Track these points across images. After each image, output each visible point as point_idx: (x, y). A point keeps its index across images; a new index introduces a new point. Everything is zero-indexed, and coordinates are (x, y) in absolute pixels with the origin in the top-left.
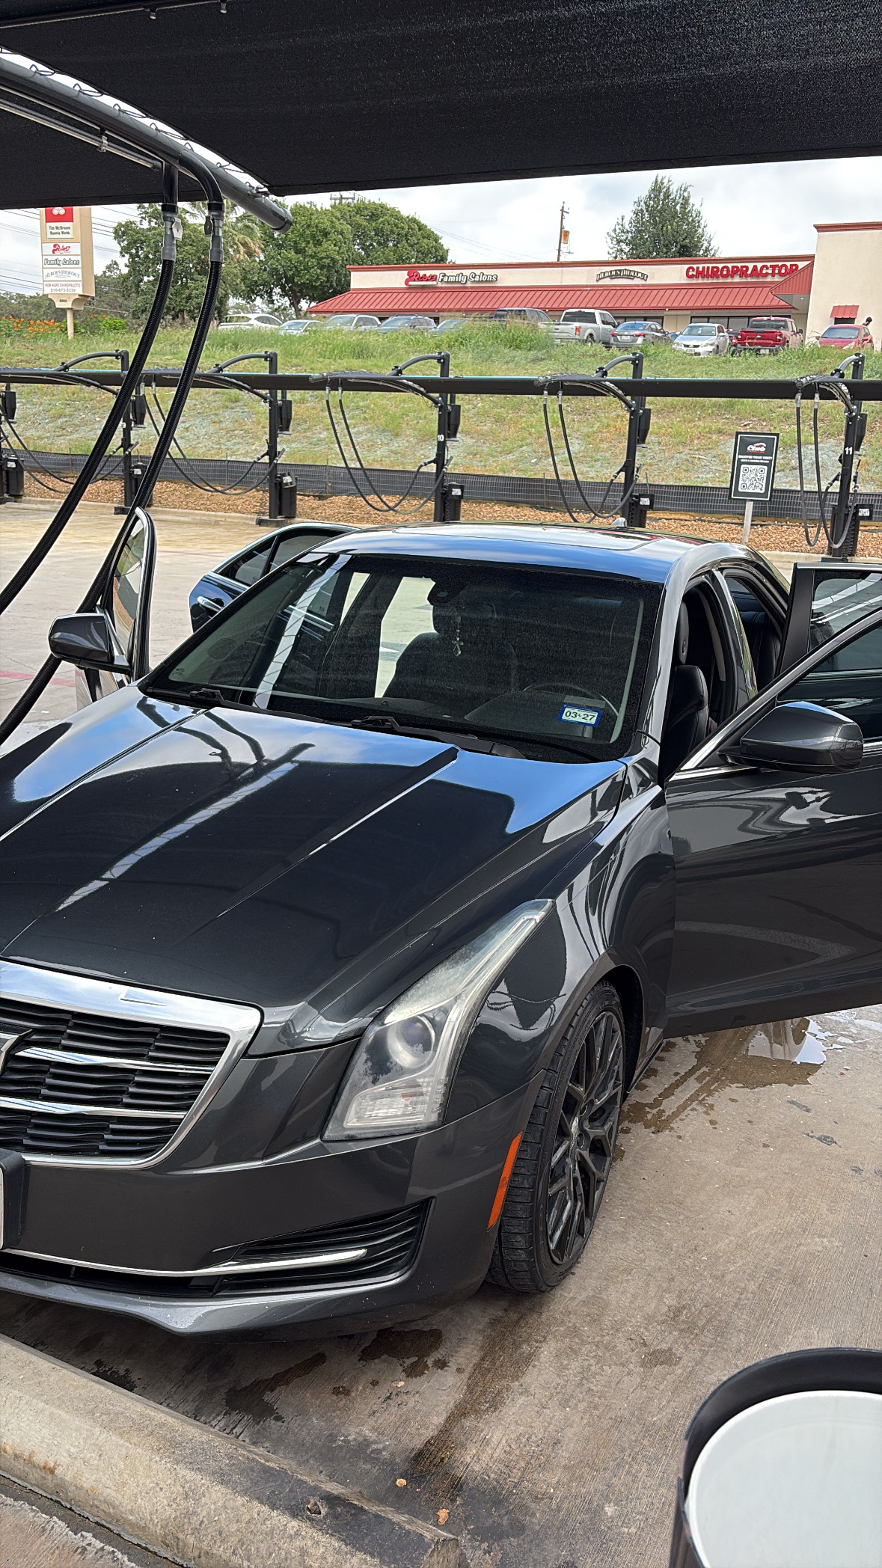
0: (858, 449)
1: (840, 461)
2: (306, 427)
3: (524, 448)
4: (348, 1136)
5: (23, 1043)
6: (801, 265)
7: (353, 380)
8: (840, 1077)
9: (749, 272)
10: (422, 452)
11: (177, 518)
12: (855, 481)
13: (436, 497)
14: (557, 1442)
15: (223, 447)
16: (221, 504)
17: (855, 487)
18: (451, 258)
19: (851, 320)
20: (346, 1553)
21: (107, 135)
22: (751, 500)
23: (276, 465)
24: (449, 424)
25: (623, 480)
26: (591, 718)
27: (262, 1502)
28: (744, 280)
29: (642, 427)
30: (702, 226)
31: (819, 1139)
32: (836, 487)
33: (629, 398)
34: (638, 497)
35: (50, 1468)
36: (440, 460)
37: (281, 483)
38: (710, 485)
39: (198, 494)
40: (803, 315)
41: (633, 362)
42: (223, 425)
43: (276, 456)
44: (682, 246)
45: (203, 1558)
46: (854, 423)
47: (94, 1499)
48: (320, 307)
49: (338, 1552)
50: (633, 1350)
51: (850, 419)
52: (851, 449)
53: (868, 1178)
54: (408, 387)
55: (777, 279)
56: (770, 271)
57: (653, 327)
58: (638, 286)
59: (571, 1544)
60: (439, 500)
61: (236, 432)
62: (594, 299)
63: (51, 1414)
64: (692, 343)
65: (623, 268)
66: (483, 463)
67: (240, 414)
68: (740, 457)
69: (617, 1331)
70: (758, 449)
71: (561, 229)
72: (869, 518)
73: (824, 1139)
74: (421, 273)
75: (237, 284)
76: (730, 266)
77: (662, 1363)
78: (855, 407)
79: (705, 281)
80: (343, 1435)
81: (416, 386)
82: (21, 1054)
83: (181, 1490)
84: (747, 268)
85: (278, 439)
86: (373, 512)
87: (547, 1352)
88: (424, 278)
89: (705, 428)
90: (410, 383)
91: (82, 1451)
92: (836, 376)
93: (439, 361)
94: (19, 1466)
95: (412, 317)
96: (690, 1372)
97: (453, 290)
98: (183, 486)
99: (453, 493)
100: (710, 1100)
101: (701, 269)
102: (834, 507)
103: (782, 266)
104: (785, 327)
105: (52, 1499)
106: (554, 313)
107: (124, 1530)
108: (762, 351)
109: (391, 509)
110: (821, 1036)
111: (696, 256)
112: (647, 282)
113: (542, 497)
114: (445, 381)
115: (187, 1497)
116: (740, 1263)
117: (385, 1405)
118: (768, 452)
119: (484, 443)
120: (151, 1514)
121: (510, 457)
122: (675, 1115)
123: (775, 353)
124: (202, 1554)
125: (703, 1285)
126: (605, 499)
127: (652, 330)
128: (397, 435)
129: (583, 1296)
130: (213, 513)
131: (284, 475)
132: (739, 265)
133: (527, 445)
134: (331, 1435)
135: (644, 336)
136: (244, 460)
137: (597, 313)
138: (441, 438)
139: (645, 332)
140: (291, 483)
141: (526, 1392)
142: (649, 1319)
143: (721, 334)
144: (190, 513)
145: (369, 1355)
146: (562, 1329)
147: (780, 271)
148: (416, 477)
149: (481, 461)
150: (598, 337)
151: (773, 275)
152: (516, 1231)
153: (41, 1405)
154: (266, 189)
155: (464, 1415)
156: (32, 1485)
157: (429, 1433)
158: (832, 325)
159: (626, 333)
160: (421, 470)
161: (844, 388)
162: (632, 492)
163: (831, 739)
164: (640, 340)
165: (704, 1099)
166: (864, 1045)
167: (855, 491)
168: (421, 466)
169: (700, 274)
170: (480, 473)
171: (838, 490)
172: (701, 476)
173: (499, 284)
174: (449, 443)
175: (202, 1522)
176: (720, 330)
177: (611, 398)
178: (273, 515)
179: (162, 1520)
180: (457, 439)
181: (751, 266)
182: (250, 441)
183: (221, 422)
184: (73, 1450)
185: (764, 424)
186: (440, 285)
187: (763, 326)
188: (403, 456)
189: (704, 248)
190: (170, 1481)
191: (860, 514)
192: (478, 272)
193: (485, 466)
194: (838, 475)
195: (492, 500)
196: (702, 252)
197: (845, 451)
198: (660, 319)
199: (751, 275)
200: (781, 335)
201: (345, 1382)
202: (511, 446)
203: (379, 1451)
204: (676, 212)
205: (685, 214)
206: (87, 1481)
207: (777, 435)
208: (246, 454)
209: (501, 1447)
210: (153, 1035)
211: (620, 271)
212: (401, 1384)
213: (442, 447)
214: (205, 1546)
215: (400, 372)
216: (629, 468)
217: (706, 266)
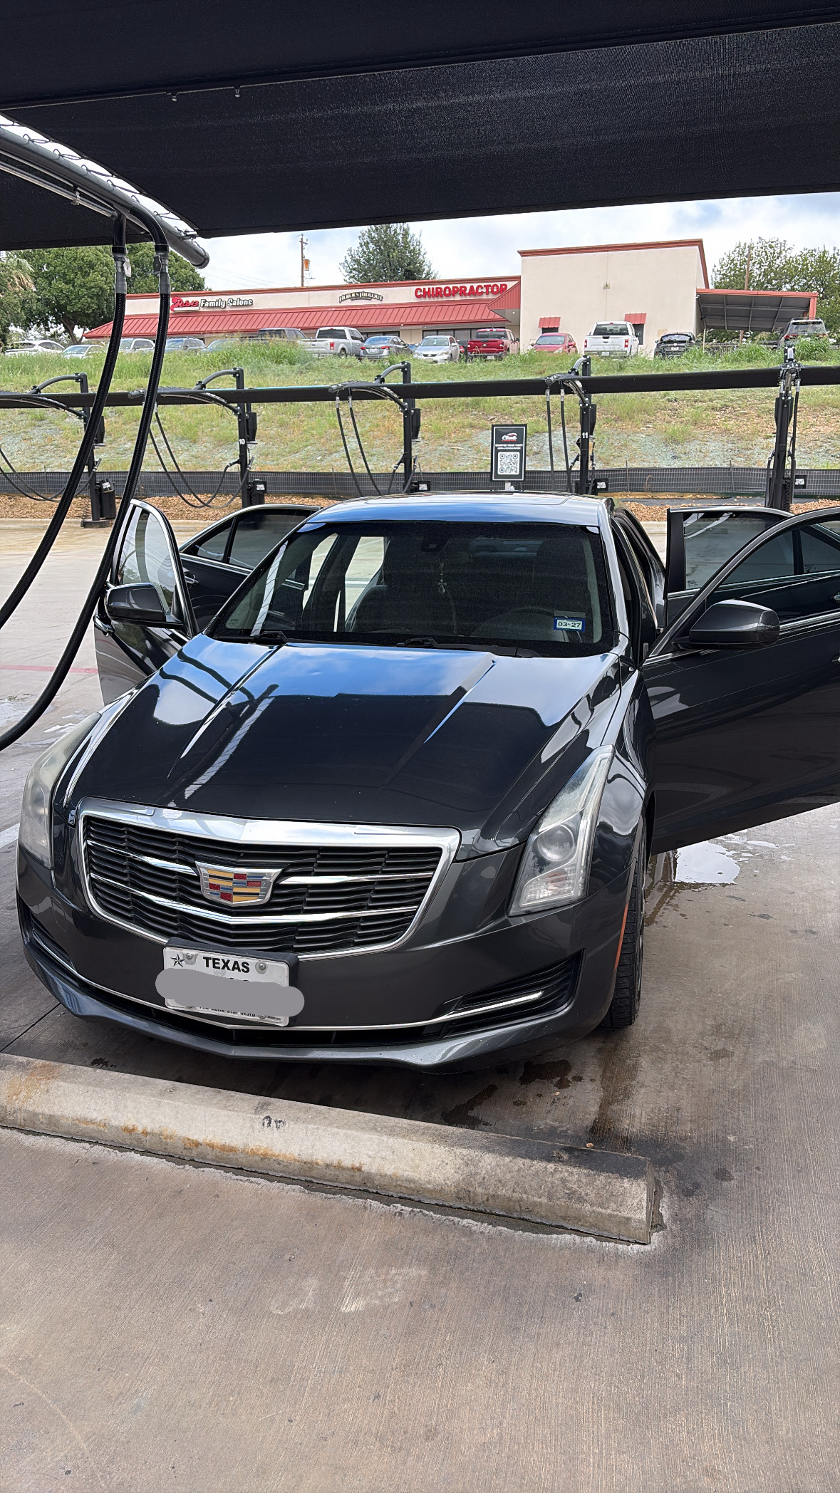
0: (591, 433)
1: (578, 444)
2: (111, 439)
3: (309, 447)
4: (526, 911)
5: (285, 874)
6: (510, 285)
7: (165, 395)
8: (755, 878)
9: (467, 292)
10: (219, 455)
11: (7, 526)
12: (592, 460)
13: (243, 493)
14: (678, 1109)
15: (37, 460)
16: (45, 511)
17: (593, 464)
18: (207, 285)
19: (555, 330)
20: (594, 1175)
21: (79, 191)
22: (509, 481)
23: (95, 473)
24: (248, 429)
25: (403, 471)
26: (578, 626)
27: (522, 1157)
28: (464, 298)
29: (415, 424)
30: (422, 254)
31: (760, 916)
32: (577, 466)
33: (402, 400)
34: (418, 484)
35: (357, 1168)
36: (243, 461)
37: (101, 489)
38: (470, 471)
39: (22, 504)
40: (516, 327)
41: (403, 370)
42: (34, 442)
43: (94, 465)
44: (406, 271)
45: (490, 1200)
46: (587, 413)
47: (397, 1181)
48: (94, 333)
49: (589, 1175)
50: (700, 1053)
51: (584, 409)
52: (587, 434)
53: (803, 935)
54: (211, 399)
55: (491, 296)
56: (484, 290)
57: (395, 340)
58: (375, 305)
59: (717, 1160)
60: (246, 495)
61: (47, 447)
62: (339, 318)
63: (345, 1134)
64: (430, 353)
65: (361, 290)
66: (275, 462)
67: (48, 431)
68: (497, 445)
69: (684, 1043)
70: (511, 438)
71: (302, 258)
72: (606, 490)
73: (762, 916)
74: (184, 300)
75: (18, 313)
76: (451, 286)
77: (723, 1057)
78: (587, 399)
79: (432, 300)
80: (535, 1126)
81: (218, 398)
82: (283, 883)
83: (462, 1162)
84: (465, 288)
85: (95, 450)
86: (192, 509)
87: (644, 1062)
88: (187, 304)
89: (459, 423)
90: (213, 396)
91: (378, 1152)
92: (572, 374)
93: (235, 376)
94: (330, 1172)
95: (184, 339)
96: (744, 1059)
97: (213, 314)
98: (6, 497)
99: (258, 489)
100: (673, 902)
101: (427, 290)
102: (576, 483)
103: (494, 285)
104: (505, 336)
105: (360, 1190)
106: (308, 331)
107: (424, 1196)
108: (489, 358)
109: (205, 505)
110: (728, 853)
111: (420, 279)
112: (383, 302)
113: (333, 488)
114: (241, 392)
115: (467, 1165)
116: (744, 995)
117: (553, 1106)
118: (519, 441)
119: (273, 445)
120: (444, 1180)
121: (298, 455)
122: (655, 913)
123: (500, 358)
124: (490, 1198)
125: (726, 1011)
126: (390, 487)
127: (394, 343)
128: (195, 442)
129: (651, 1027)
130: (39, 520)
131: (103, 482)
132: (459, 286)
133: (311, 444)
134: (527, 1128)
135: (389, 348)
136: (59, 471)
137: (346, 330)
138: (243, 441)
139: (390, 345)
140: (110, 488)
141: (643, 1086)
142: (702, 1034)
143: (453, 344)
144: (17, 521)
145: (526, 1080)
146: (647, 1048)
147: (492, 290)
148: (224, 476)
149: (273, 461)
150: (349, 350)
151: (487, 293)
152: (624, 975)
153: (335, 1130)
154: (195, 233)
155: (610, 1104)
156: (342, 1183)
157: (593, 1117)
158: (541, 334)
159: (373, 346)
160: (228, 470)
161: (579, 384)
162: (413, 479)
163: (756, 625)
164: (386, 352)
165: (669, 902)
166: (761, 856)
167: (593, 468)
168: (228, 467)
169: (426, 294)
170: (274, 471)
171: (579, 469)
172: (462, 464)
173: (255, 307)
174: (249, 446)
175: (484, 1178)
176: (452, 341)
177: (388, 402)
178: (95, 518)
179: (454, 1183)
180: (256, 442)
181: (468, 286)
182: (62, 454)
183: (31, 438)
184: (370, 1153)
185: (507, 417)
186: (202, 310)
187: (487, 336)
188: (203, 459)
189: (425, 272)
190: (451, 1158)
191: (598, 487)
192: (235, 297)
193: (278, 465)
194: (578, 456)
195: (289, 494)
196: (424, 276)
197: (582, 436)
198: (398, 333)
199: (469, 294)
200: (503, 343)
201: (519, 1098)
202: (297, 446)
203: (566, 1131)
204: (398, 241)
205: (406, 244)
206: (389, 1169)
207: (525, 425)
208: (60, 466)
209: (643, 1116)
210: (382, 856)
211: (359, 293)
212: (558, 1093)
213: (243, 449)
214: (491, 1192)
215: (204, 386)
216: (407, 459)
217: (431, 287)
